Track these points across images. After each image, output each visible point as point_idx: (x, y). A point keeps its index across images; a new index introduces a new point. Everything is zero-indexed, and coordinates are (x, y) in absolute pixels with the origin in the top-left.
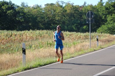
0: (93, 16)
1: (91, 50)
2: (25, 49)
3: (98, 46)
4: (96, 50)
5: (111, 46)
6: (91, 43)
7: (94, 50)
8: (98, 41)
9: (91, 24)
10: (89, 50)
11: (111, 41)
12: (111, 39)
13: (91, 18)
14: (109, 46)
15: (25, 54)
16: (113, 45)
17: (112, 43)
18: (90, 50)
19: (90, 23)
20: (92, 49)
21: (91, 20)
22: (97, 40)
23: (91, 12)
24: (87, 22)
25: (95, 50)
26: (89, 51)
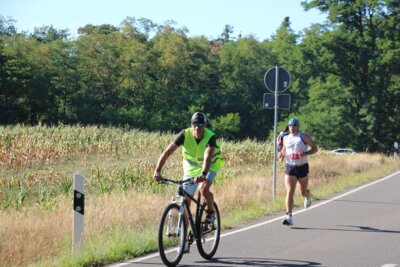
0: (285, 83)
2: (83, 196)
5: (343, 192)
10: (276, 206)
13: (279, 90)
14: (336, 193)
15: (82, 212)
16: (349, 188)
17: (341, 183)
18: (278, 206)
19: (276, 107)
21: (279, 98)
23: (281, 70)
24: (267, 105)
26: (274, 209)
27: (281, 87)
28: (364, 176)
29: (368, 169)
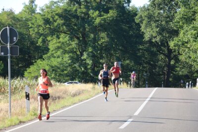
0: (15, 38)
1: (11, 121)
3: (28, 111)
4: (24, 122)
5: (59, 110)
6: (12, 104)
7: (18, 122)
8: (29, 100)
9: (11, 57)
10: (8, 123)
11: (59, 98)
12: (57, 95)
13: (11, 43)
16: (63, 107)
17: (62, 102)
19: (9, 55)
20: (15, 119)
21: (11, 48)
22: (27, 96)
23: (10, 30)
24: (2, 54)
25: (21, 122)
26: (5, 126)
27: (12, 41)
28: (76, 99)
29: (79, 94)
